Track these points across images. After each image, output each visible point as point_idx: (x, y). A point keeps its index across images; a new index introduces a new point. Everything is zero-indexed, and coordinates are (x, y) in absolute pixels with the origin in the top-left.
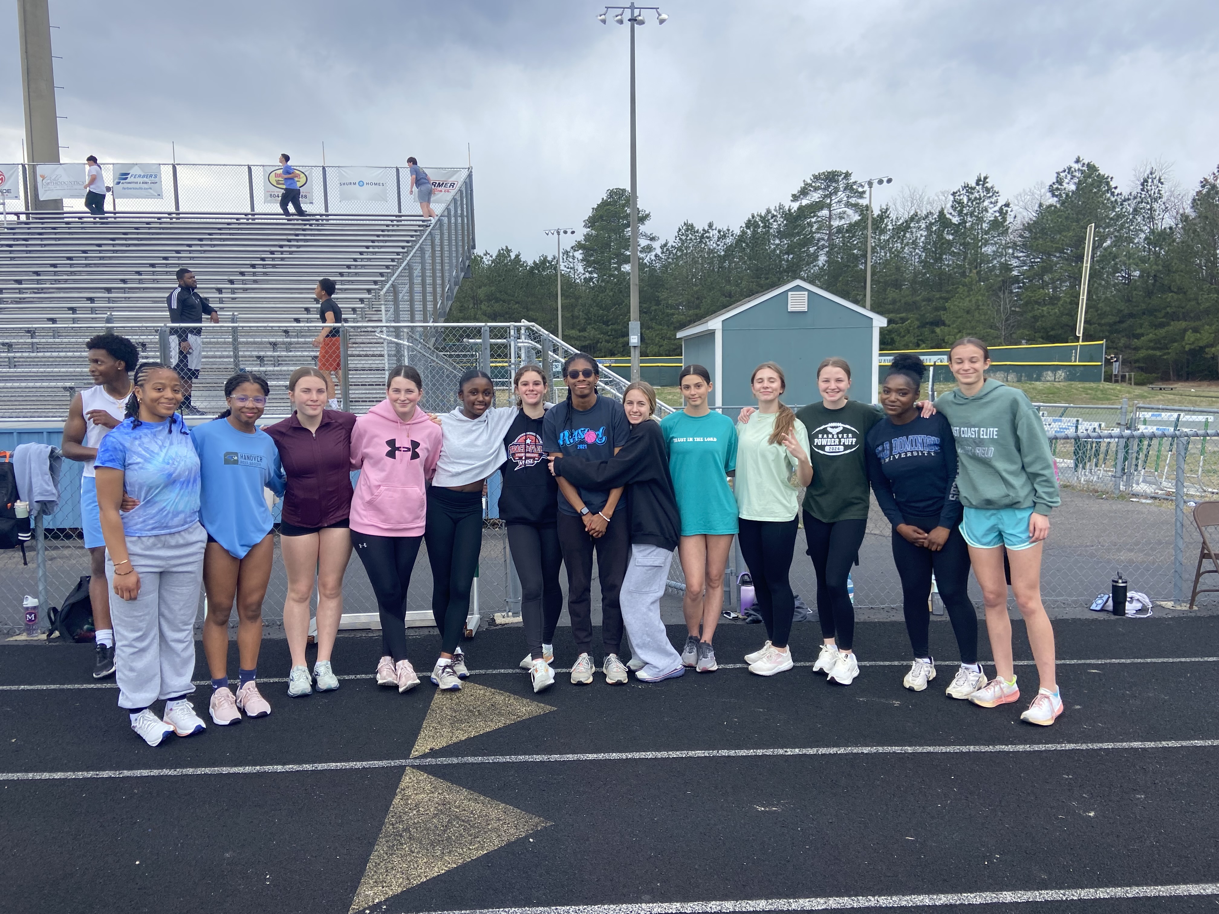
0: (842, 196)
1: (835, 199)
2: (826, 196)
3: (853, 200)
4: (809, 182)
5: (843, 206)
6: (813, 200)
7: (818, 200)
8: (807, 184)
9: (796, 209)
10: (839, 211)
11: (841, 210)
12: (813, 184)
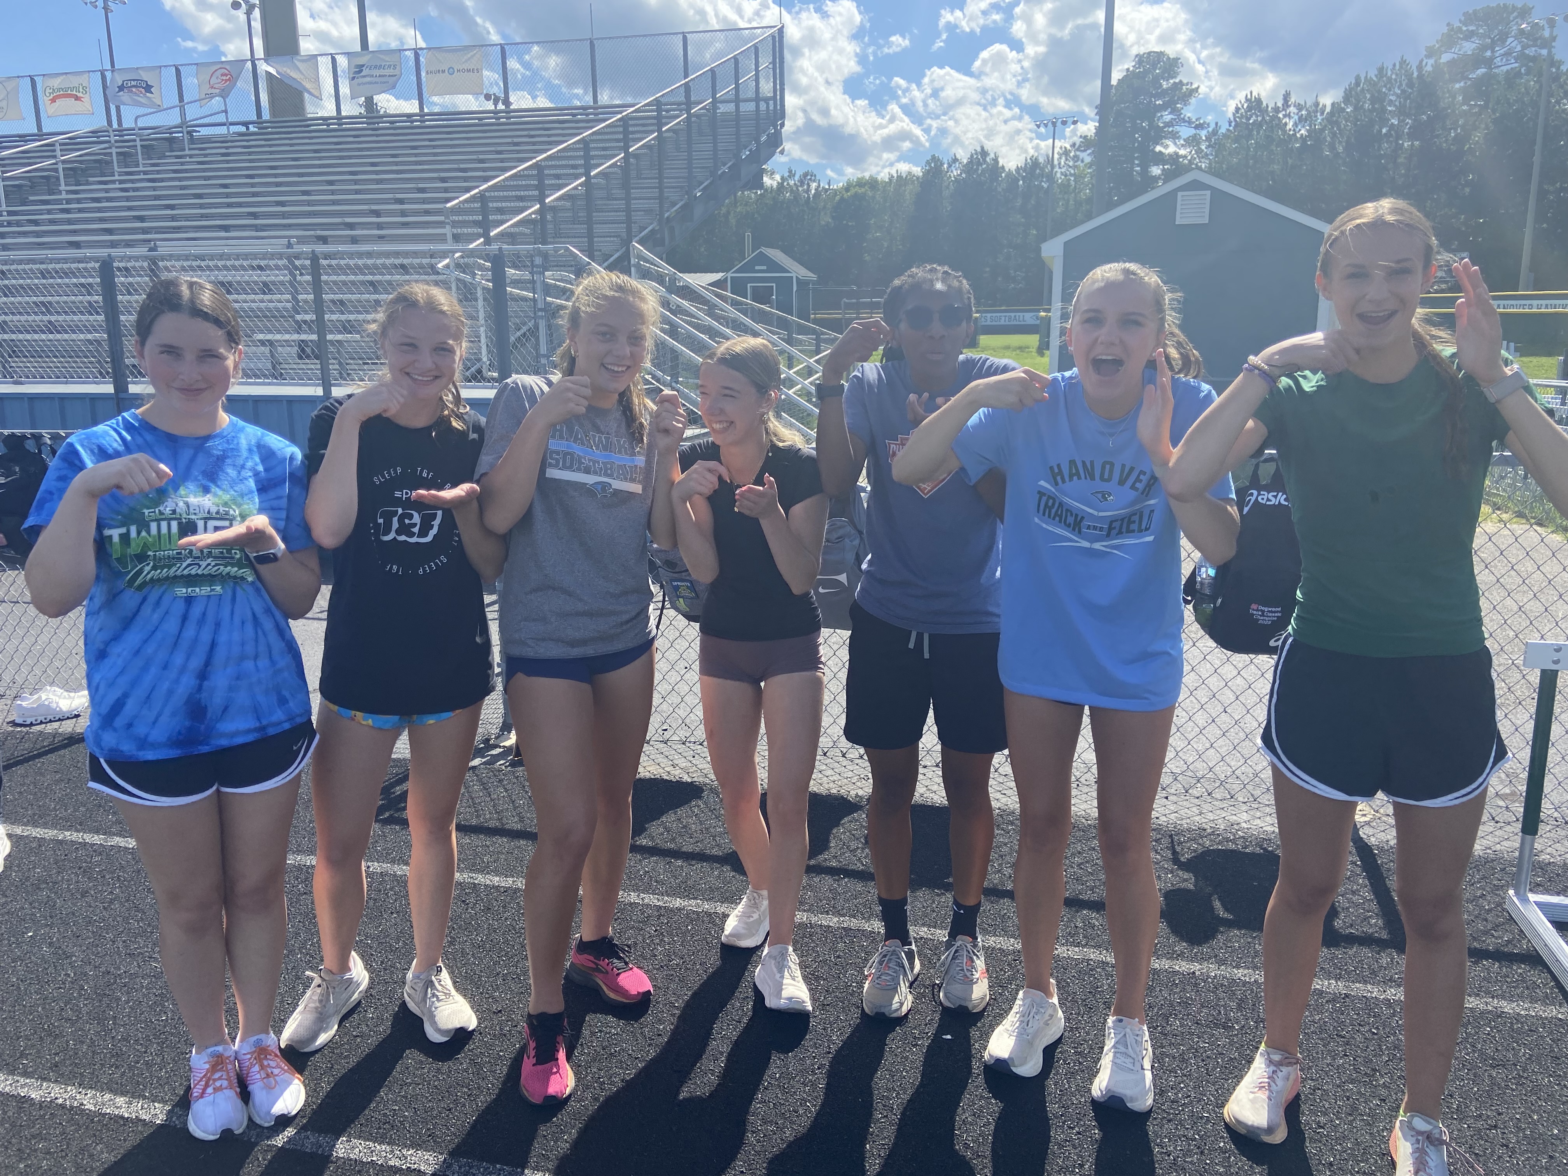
0: (1513, 44)
1: (1500, 51)
2: (1484, 48)
3: (1531, 52)
4: (1457, 24)
5: (1513, 61)
6: (1461, 52)
7: (1470, 53)
8: (1454, 29)
9: (1429, 68)
10: (1505, 68)
11: (1509, 67)
12: (1464, 28)
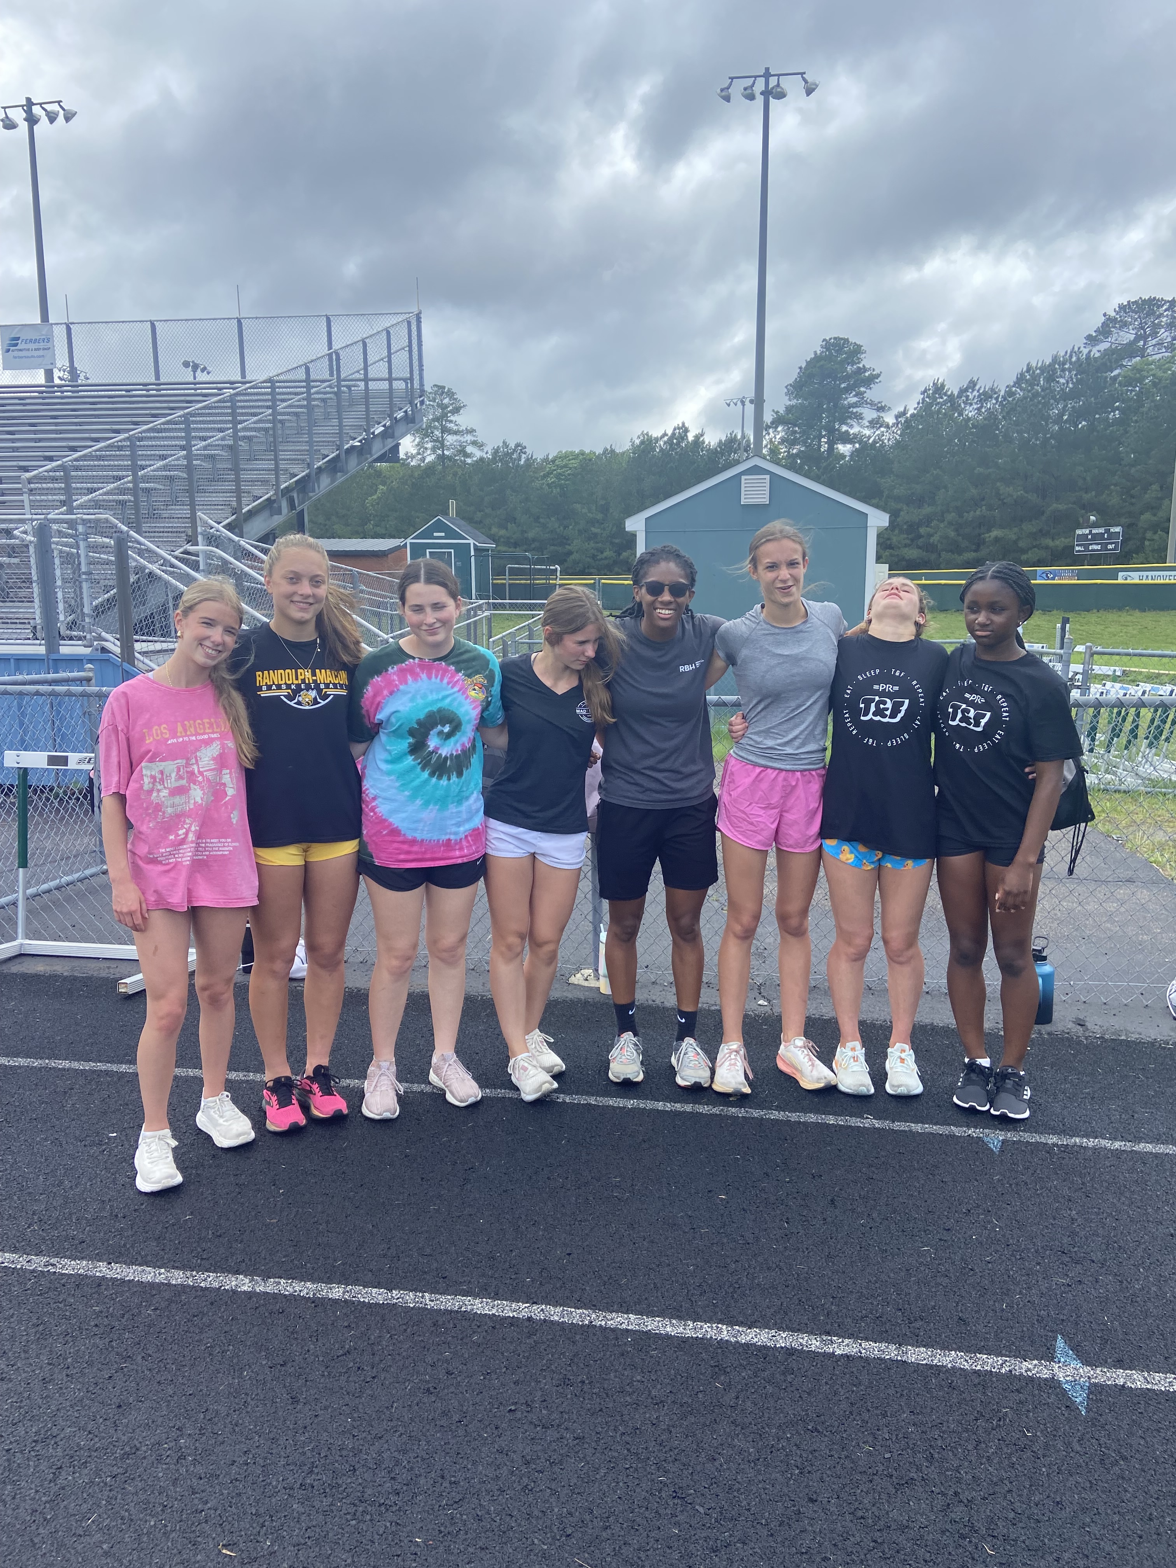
2: (1138, 338)
4: (1113, 315)
5: (1164, 350)
6: (1118, 342)
7: (1126, 342)
8: (1109, 319)
10: (1158, 357)
12: (1120, 319)
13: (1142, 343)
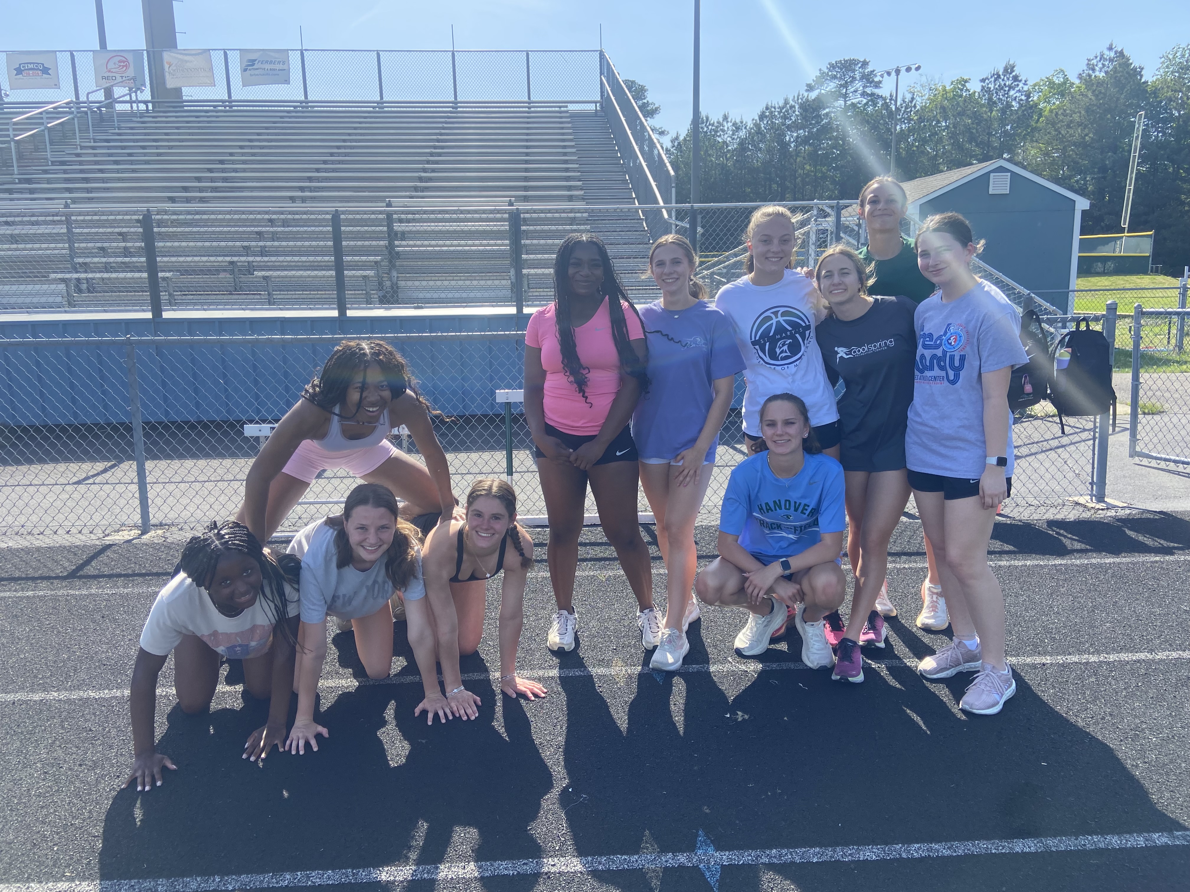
0: (858, 85)
1: (851, 89)
2: (842, 86)
3: (869, 90)
4: (826, 71)
6: (828, 89)
7: (833, 90)
8: (823, 73)
9: (812, 99)
11: (857, 100)
12: (829, 73)
13: (844, 90)
